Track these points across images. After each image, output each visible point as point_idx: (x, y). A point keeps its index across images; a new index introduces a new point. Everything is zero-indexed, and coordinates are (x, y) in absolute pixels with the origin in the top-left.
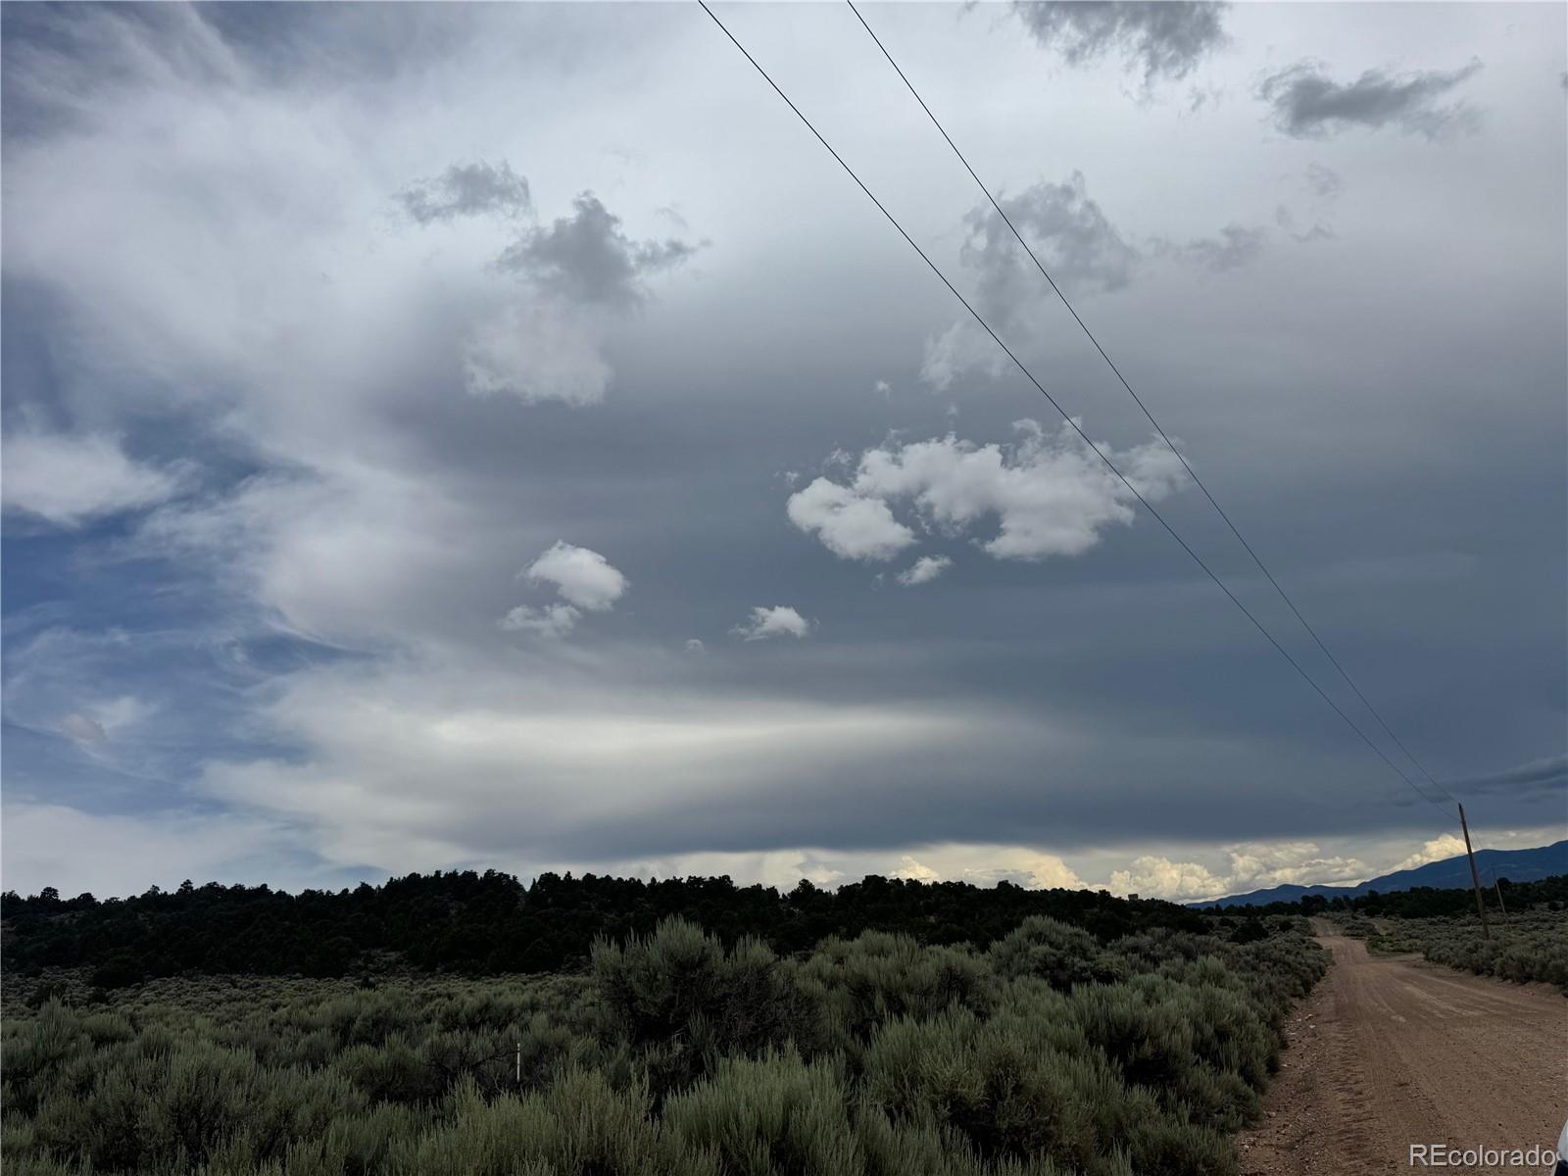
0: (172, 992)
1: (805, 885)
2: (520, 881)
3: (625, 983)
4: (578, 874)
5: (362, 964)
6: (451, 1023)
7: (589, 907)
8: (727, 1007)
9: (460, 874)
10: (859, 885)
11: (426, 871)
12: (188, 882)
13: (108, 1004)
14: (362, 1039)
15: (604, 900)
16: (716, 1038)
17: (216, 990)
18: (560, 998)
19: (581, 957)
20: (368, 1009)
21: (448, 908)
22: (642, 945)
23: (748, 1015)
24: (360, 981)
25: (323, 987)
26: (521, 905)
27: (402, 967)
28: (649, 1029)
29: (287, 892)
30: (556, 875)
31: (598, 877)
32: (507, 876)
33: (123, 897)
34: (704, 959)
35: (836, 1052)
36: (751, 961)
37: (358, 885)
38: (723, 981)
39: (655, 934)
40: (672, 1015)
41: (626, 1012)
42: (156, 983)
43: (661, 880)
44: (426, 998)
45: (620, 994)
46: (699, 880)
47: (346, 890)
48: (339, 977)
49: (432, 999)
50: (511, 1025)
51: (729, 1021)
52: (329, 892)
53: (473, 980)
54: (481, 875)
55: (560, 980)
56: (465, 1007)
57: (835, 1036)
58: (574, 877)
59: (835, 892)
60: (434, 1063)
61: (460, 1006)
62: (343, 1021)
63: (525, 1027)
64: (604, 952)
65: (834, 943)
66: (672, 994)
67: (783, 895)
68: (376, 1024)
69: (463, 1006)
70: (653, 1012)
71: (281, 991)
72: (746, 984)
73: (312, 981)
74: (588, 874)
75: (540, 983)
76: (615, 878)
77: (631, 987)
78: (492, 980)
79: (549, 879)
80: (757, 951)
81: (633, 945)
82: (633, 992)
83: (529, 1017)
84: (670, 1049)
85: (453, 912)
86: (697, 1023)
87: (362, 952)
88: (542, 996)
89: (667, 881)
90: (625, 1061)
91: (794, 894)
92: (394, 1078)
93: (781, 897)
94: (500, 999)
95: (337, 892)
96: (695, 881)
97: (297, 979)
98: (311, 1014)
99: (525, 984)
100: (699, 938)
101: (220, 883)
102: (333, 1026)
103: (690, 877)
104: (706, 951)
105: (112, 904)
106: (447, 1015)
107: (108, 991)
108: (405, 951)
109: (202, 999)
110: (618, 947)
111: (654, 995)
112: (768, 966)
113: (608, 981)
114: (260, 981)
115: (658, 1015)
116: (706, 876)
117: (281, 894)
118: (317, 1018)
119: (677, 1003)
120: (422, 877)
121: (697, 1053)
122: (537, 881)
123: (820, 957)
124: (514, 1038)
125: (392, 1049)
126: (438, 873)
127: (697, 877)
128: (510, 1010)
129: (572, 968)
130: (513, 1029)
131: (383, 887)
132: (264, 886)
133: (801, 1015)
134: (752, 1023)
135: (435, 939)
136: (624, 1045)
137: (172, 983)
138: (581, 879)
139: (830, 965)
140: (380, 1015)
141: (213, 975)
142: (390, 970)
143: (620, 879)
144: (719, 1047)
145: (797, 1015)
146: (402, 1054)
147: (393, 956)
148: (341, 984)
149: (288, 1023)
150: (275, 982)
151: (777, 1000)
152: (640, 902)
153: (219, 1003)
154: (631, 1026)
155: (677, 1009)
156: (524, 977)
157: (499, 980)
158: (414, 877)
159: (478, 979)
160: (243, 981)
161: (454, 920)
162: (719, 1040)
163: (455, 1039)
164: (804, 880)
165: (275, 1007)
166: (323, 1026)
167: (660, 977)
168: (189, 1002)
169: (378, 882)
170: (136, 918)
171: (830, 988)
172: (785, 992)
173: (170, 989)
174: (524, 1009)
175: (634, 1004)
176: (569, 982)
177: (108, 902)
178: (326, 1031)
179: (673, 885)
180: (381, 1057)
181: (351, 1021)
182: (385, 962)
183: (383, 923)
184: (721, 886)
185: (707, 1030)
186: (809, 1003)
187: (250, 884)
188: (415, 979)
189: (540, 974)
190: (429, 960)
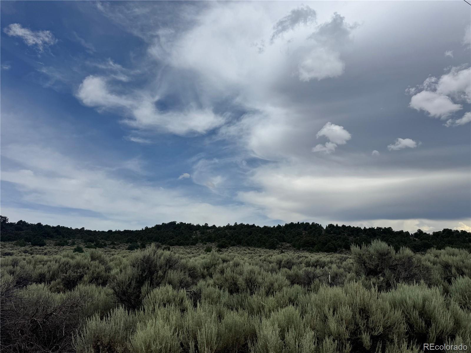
0: (235, 250)
1: (420, 232)
2: (322, 226)
3: (362, 258)
4: (340, 225)
5: (280, 246)
6: (308, 265)
7: (344, 235)
8: (398, 268)
9: (305, 223)
10: (441, 232)
11: (295, 222)
12: (236, 223)
13: (222, 252)
14: (284, 267)
15: (349, 233)
16: (394, 277)
17: (245, 250)
18: (339, 261)
19: (343, 249)
20: (285, 259)
21: (302, 233)
22: (367, 247)
23: (406, 271)
24: (280, 251)
25: (271, 252)
26: (323, 233)
27: (291, 248)
28: (372, 272)
29: (260, 226)
30: (333, 225)
31: (346, 226)
32: (318, 224)
33: (222, 226)
34: (388, 253)
35: (439, 286)
36: (405, 254)
37: (278, 225)
38: (395, 260)
39: (371, 244)
40: (378, 269)
41: (363, 267)
42: (231, 248)
43: (367, 228)
44: (299, 257)
45: (361, 261)
46: (380, 228)
47: (274, 226)
48: (275, 249)
49: (301, 257)
50: (325, 267)
51: (398, 272)
52: (270, 227)
53: (311, 253)
54: (311, 224)
55: (338, 255)
56: (312, 260)
57: (438, 280)
58: (339, 225)
59: (431, 234)
60: (306, 275)
61: (310, 260)
62: (279, 261)
63: (330, 268)
64: (355, 248)
65: (434, 251)
66: (378, 262)
67: (411, 234)
68: (288, 263)
69: (311, 260)
70: (372, 267)
71: (261, 252)
72: (404, 261)
73: (268, 250)
74: (343, 225)
75: (332, 256)
76: (352, 226)
77: (364, 259)
78: (317, 253)
79: (331, 226)
80: (407, 251)
81: (364, 247)
82: (365, 261)
83: (330, 265)
84: (379, 279)
85: (304, 234)
86: (387, 272)
87: (280, 243)
88: (333, 259)
89: (370, 228)
90: (364, 280)
91: (415, 234)
92: (295, 278)
93: (410, 235)
94: (321, 259)
95: (272, 227)
96: (379, 229)
97: (264, 249)
98: (270, 258)
99: (327, 255)
100: (386, 246)
101: (244, 223)
102: (277, 262)
103: (377, 227)
104: (389, 251)
105: (220, 227)
106: (307, 262)
107: (221, 249)
108: (291, 244)
109: (242, 252)
110: (359, 247)
111: (372, 263)
112: (411, 256)
113: (357, 257)
114: (255, 249)
115: (374, 268)
116: (383, 227)
117: (258, 227)
118: (272, 260)
119: (380, 265)
120: (294, 223)
121: (388, 281)
122: (327, 226)
123: (429, 255)
124: (326, 270)
125: (294, 270)
126: (298, 223)
127: (380, 227)
128: (324, 263)
129: (340, 252)
130: (326, 268)
131: (284, 226)
132: (254, 224)
133: (425, 272)
134: (407, 273)
135: (299, 241)
136: (364, 276)
137: (235, 248)
138: (341, 226)
139: (433, 258)
140: (289, 261)
141: (244, 247)
142: (287, 248)
143: (354, 227)
144: (395, 279)
145: (423, 272)
146: (297, 272)
147: (288, 245)
148: (275, 251)
149: (265, 260)
150: (259, 249)
151: (415, 267)
152: (361, 234)
153: (246, 254)
154: (365, 271)
155: (380, 267)
156: (326, 253)
157: (319, 254)
158: (292, 223)
159: (312, 253)
160: (251, 249)
161: (304, 236)
162: (395, 278)
163: (310, 269)
164: (419, 230)
165: (260, 256)
166: (274, 262)
167: (373, 257)
168: (239, 253)
169: (283, 224)
170: (225, 231)
171: (434, 265)
172: (418, 265)
173: (235, 249)
174: (328, 262)
175: (366, 264)
176: (341, 256)
177: (219, 227)
178: (275, 264)
179: (372, 230)
180: (291, 272)
181: (281, 262)
182: (286, 246)
183: (285, 236)
184: (388, 231)
185: (391, 274)
186: (427, 269)
187: (251, 224)
188: (295, 251)
189: (331, 253)
190: (298, 247)
